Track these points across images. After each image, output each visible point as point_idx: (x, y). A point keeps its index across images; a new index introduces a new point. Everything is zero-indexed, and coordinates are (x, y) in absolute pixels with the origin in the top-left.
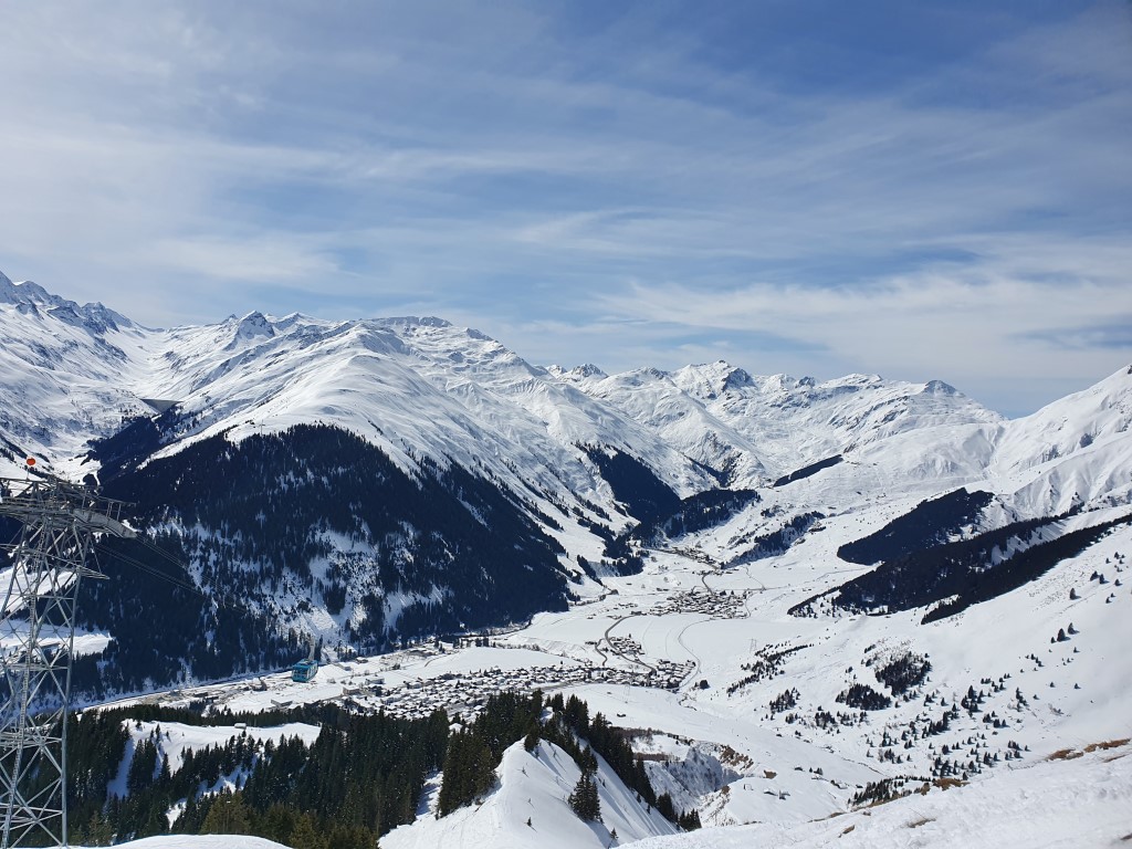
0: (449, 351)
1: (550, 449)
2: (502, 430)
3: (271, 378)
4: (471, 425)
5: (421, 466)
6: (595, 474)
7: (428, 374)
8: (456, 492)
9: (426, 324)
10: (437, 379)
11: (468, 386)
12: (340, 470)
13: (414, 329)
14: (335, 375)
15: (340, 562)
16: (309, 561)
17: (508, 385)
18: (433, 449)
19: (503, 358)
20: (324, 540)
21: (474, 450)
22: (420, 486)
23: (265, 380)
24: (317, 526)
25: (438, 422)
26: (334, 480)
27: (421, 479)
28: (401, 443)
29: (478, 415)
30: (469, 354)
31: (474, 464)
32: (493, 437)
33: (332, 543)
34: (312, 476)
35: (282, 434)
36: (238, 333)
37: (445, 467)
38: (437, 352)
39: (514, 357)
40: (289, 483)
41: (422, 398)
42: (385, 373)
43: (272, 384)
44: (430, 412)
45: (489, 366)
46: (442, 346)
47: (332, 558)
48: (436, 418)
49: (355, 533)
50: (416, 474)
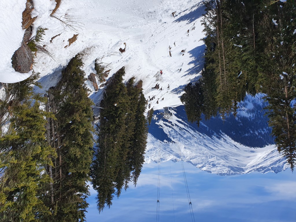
0: (216, 167)
1: (183, 141)
2: (198, 146)
3: (271, 157)
4: (207, 148)
5: (221, 137)
6: (169, 135)
7: (222, 161)
8: (209, 129)
9: (224, 174)
10: (219, 160)
11: (209, 158)
12: (247, 135)
13: (227, 172)
14: (251, 161)
15: (243, 108)
16: (254, 108)
17: (197, 158)
18: (218, 141)
19: (200, 166)
20: (250, 114)
21: (205, 141)
22: (221, 131)
23: (273, 157)
24: (252, 118)
25: (217, 149)
26: (248, 132)
27: (221, 133)
28: (228, 143)
29: (205, 150)
30: (210, 166)
31: (205, 137)
32: (200, 144)
33: (247, 113)
34: (256, 133)
35: (268, 145)
36: (283, 167)
37: (214, 136)
38: (220, 166)
39: (196, 166)
40: (263, 131)
41: (223, 155)
42: (236, 162)
43: (271, 156)
44: (220, 151)
45: (204, 163)
46: (218, 168)
47: (246, 109)
48: (218, 150)
49: (240, 117)
50: (222, 134)
